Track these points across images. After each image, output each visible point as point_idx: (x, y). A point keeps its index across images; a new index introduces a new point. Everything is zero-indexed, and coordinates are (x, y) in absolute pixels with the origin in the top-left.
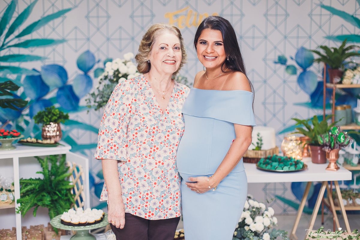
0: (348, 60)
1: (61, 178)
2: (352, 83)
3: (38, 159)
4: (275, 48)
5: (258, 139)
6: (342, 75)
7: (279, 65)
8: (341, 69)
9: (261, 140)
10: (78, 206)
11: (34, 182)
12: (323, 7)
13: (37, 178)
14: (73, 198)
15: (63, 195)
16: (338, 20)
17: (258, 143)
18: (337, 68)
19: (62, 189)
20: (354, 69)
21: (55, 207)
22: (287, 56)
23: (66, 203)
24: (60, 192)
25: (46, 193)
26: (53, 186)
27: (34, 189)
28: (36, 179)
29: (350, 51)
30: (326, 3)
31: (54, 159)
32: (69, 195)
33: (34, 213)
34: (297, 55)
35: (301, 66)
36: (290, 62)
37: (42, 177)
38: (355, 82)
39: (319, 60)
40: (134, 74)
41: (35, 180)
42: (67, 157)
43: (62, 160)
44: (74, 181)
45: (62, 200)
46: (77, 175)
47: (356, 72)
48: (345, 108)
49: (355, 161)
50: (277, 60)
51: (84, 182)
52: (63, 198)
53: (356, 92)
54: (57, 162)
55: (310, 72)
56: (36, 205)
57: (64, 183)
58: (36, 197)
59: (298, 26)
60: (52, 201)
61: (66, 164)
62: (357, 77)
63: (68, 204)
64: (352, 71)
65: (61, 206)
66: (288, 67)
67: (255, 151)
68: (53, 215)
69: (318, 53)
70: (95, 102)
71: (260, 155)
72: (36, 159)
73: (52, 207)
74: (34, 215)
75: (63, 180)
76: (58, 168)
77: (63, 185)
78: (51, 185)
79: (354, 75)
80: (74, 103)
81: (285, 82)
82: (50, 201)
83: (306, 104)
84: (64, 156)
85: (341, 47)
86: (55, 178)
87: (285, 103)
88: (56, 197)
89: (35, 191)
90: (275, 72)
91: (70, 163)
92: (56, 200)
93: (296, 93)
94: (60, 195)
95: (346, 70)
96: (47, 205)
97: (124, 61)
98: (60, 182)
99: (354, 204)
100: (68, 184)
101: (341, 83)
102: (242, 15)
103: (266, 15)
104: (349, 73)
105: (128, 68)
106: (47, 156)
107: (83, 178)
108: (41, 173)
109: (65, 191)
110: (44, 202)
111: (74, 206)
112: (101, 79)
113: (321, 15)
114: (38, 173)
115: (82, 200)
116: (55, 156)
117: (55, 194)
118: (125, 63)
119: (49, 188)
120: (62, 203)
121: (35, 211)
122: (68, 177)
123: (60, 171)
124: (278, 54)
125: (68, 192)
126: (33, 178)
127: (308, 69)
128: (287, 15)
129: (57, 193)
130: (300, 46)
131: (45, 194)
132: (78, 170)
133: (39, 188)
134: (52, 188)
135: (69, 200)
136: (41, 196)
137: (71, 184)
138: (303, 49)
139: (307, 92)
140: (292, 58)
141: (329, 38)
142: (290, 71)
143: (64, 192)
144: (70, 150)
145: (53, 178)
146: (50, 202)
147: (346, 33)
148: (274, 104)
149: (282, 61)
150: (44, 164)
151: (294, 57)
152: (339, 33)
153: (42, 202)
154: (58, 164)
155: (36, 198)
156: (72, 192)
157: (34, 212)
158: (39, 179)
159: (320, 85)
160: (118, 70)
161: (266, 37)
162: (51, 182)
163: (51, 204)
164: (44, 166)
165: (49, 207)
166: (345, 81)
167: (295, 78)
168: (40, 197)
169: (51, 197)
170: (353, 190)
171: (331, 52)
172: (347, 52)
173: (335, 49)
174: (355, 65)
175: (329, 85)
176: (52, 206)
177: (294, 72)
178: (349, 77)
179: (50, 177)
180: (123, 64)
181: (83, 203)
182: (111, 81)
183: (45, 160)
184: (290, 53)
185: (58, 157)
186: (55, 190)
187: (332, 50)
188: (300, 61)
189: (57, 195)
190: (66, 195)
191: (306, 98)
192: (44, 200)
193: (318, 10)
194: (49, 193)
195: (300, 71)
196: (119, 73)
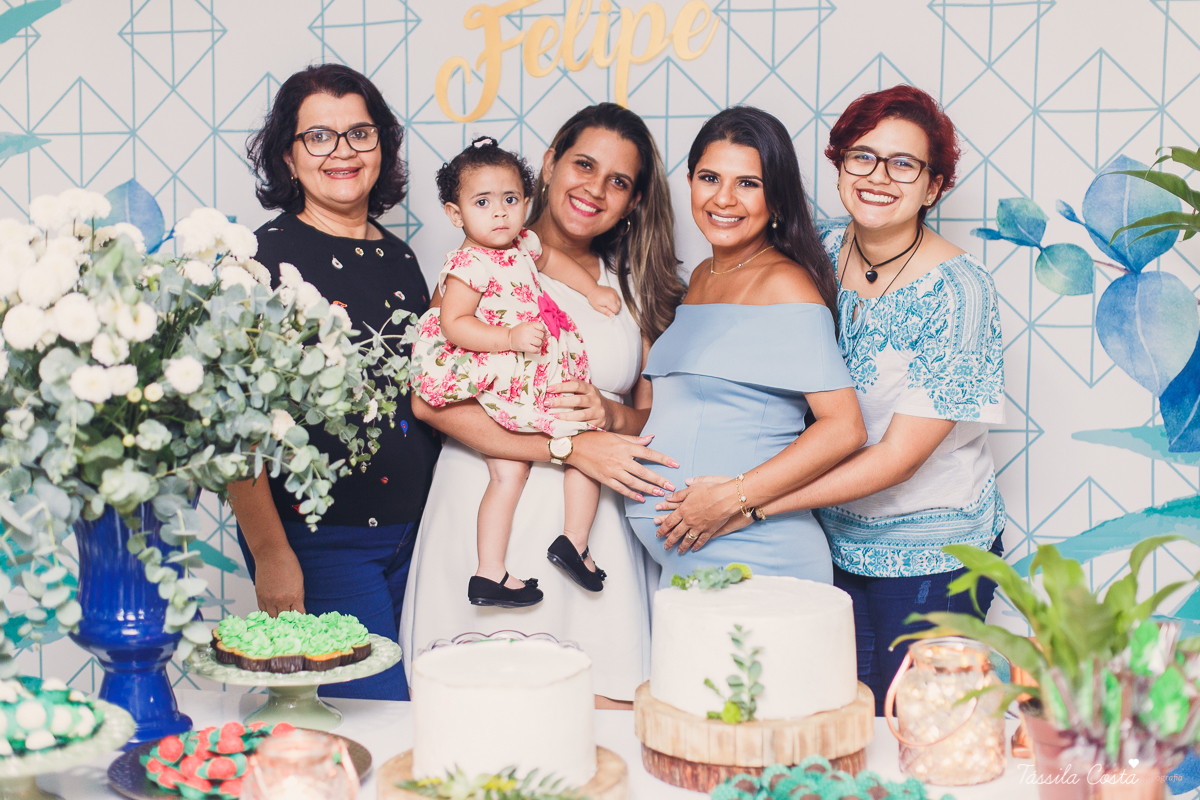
5: (739, 663)
9: (755, 667)
17: (736, 685)
67: (716, 727)
71: (742, 746)
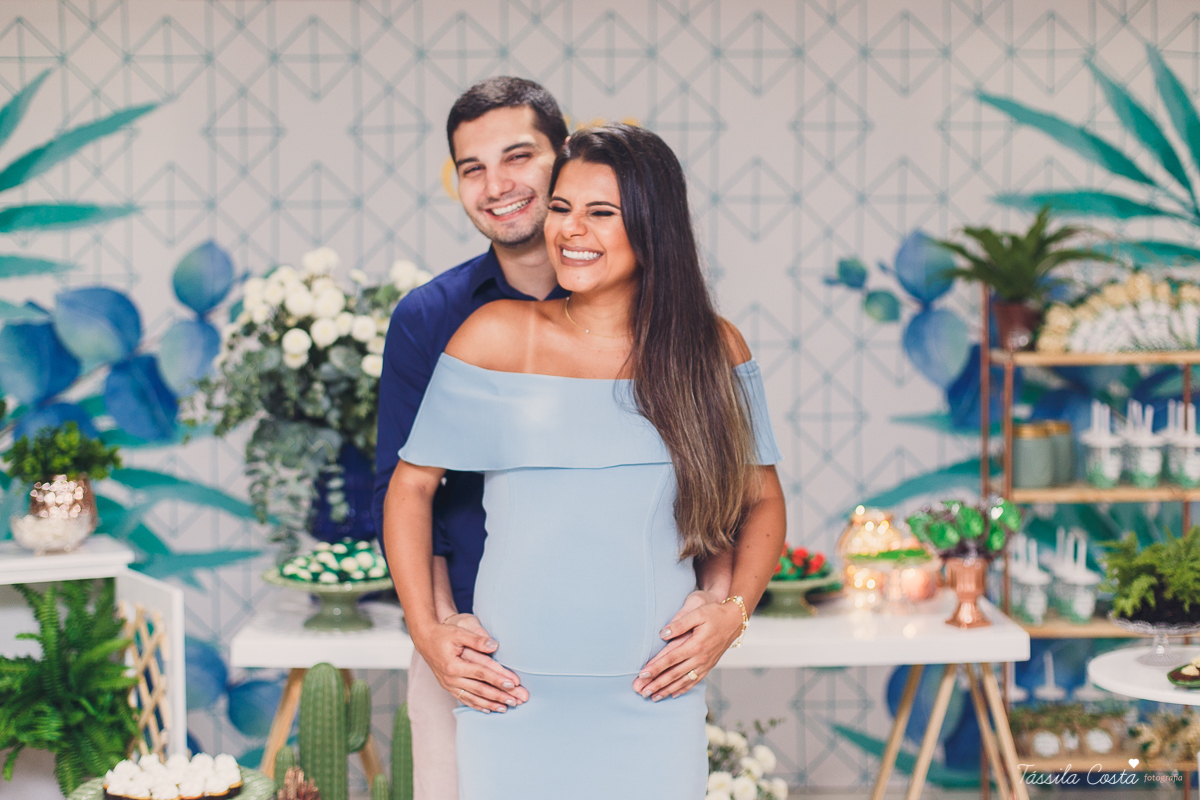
0: (1060, 271)
1: (96, 653)
2: (1067, 350)
3: (26, 593)
4: (829, 233)
6: (1035, 323)
7: (840, 291)
8: (1033, 304)
10: (150, 745)
11: (11, 668)
12: (985, 98)
13: (22, 654)
14: (135, 722)
15: (101, 710)
16: (1034, 143)
18: (1018, 299)
19: (101, 692)
20: (1080, 301)
21: (77, 749)
22: (869, 261)
23: (111, 738)
24: (93, 700)
25: (49, 705)
26: (72, 680)
27: (10, 691)
28: (19, 661)
29: (1069, 244)
30: (996, 88)
31: (76, 593)
32: (122, 710)
33: (8, 770)
34: (901, 256)
35: (913, 291)
36: (877, 281)
37: (36, 651)
38: (1077, 344)
39: (968, 275)
40: (334, 319)
41: (13, 662)
42: (121, 589)
43: (104, 597)
44: (141, 666)
45: (100, 724)
46: (148, 645)
47: (1081, 312)
48: (1047, 433)
49: (1084, 605)
50: (834, 273)
51: (167, 668)
52: (101, 718)
53: (1099, 380)
54: (85, 602)
55: (944, 312)
56: (14, 743)
57: (108, 671)
58: (14, 716)
59: (904, 162)
60: (68, 731)
61: (115, 610)
62: (1084, 329)
63: (118, 743)
64: (1071, 310)
65: (96, 747)
66: (872, 297)
68: (70, 777)
69: (960, 250)
70: (209, 406)
72: (19, 595)
73: (66, 750)
74: (8, 774)
75: (103, 662)
76: (92, 624)
77: (104, 677)
78: (64, 679)
79: (1075, 325)
80: (160, 413)
81: (860, 344)
82: (59, 730)
83: (930, 420)
84: (110, 582)
85: (1036, 231)
86: (78, 656)
87: (862, 417)
88: (79, 716)
89: (12, 698)
90: (828, 311)
91: (128, 608)
92: (79, 727)
93: (900, 382)
94: (91, 710)
95: (1048, 306)
96: (50, 743)
97: (305, 275)
98: (93, 670)
99: (1082, 751)
100: (119, 675)
101: (1032, 347)
102: (719, 126)
103: (796, 126)
104: (1058, 317)
105: (316, 297)
106: (54, 584)
107: (166, 655)
108: (31, 636)
109: (108, 698)
110: (38, 732)
111: (137, 748)
112: (234, 336)
113: (977, 126)
114: (21, 636)
115: (161, 726)
116: (81, 583)
117: (78, 706)
118: (308, 284)
119: (60, 689)
120: (100, 736)
121: (10, 761)
122: (122, 653)
123: (96, 632)
124: (839, 253)
125: (118, 700)
126: (10, 655)
127: (940, 304)
128: (866, 126)
129: (85, 702)
130: (909, 227)
131: (45, 707)
132: (151, 628)
133: (24, 687)
134: (69, 689)
135: (119, 727)
136: (30, 714)
137: (130, 674)
138: (920, 238)
139: (935, 380)
140: (883, 268)
141: (1007, 200)
142: (878, 309)
143: (105, 700)
144: (133, 566)
145: (72, 656)
146: (58, 734)
147: (1060, 183)
148: (827, 417)
149: (851, 275)
150: (44, 609)
151: (889, 260)
152: (1037, 184)
153: (32, 732)
154: (91, 609)
155: (13, 721)
156: (132, 701)
157: (6, 765)
158: (28, 660)
159: (975, 353)
160: (283, 307)
161: (796, 199)
162: (65, 667)
163: (63, 739)
164: (45, 617)
165: (56, 751)
166: (1046, 341)
167: (894, 332)
168: (26, 717)
169: (65, 718)
170: (1083, 704)
171: (1001, 246)
172: (1054, 248)
173: (1015, 239)
174: (1080, 290)
175: (998, 356)
176: (65, 745)
177: (892, 312)
178: (1060, 327)
179: (64, 652)
180: (304, 288)
181: (164, 734)
182: (265, 339)
183: (48, 596)
184: (877, 250)
185: (90, 589)
186: (79, 693)
187: (1006, 242)
188: (910, 276)
189: (84, 710)
190: (113, 710)
191: (932, 399)
192: (41, 727)
193: (969, 110)
194: (57, 705)
195: (909, 309)
196: (288, 315)
